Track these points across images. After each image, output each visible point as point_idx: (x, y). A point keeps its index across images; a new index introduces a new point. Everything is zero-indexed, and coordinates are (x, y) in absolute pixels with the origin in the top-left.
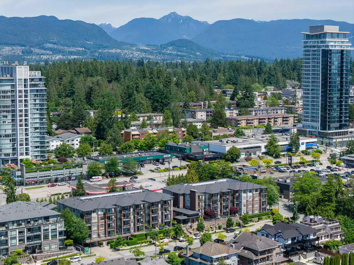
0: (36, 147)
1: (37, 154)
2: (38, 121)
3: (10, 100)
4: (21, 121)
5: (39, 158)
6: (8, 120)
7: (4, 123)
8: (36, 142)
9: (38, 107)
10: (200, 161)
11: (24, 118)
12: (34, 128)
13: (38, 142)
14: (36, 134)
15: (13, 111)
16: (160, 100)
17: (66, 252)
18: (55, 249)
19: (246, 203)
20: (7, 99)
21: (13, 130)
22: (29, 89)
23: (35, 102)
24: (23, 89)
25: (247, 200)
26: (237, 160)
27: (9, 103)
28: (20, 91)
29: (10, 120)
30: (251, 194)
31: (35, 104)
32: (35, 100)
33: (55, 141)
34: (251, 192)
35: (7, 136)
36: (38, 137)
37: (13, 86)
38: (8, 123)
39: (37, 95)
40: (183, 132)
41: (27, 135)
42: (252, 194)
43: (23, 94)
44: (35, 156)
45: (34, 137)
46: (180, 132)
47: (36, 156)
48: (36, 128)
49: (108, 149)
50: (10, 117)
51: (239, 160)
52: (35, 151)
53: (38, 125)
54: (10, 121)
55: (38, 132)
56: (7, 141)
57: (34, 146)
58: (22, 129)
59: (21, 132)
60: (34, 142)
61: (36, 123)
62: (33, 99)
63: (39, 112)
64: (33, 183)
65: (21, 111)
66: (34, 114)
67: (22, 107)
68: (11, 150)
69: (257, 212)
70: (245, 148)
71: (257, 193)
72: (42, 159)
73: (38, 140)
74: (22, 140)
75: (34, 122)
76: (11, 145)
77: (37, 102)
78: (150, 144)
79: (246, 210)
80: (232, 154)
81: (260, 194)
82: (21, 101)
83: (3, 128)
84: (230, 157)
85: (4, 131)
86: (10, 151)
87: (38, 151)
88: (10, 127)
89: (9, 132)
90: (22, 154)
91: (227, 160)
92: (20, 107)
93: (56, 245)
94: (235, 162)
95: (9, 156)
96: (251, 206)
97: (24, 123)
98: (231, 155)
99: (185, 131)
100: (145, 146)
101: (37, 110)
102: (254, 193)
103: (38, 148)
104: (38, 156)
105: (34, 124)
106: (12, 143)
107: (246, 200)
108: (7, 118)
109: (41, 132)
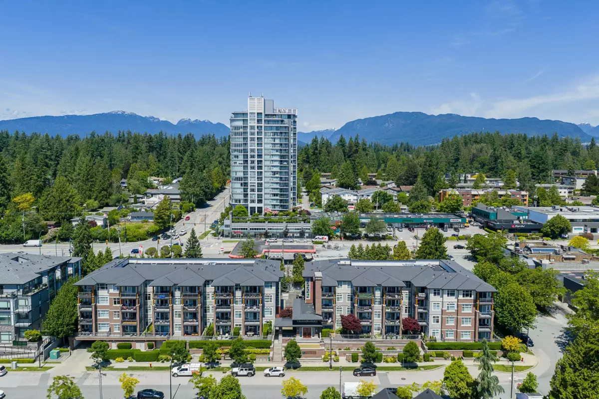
0: (274, 195)
1: (274, 203)
2: (277, 164)
3: (241, 138)
4: (253, 162)
5: (277, 208)
6: (240, 160)
7: (235, 165)
8: (274, 189)
9: (278, 147)
10: (499, 231)
11: (256, 159)
12: (272, 172)
13: (277, 189)
14: (275, 179)
15: (245, 151)
16: (537, 166)
17: (21, 350)
18: (8, 342)
19: (440, 316)
20: (239, 137)
21: (245, 173)
22: (263, 125)
23: (274, 141)
24: (256, 125)
25: (442, 310)
26: (563, 235)
27: (241, 141)
28: (252, 127)
29: (242, 160)
30: (453, 299)
31: (275, 144)
32: (274, 139)
33: (347, 195)
34: (453, 294)
35: (238, 179)
36: (277, 183)
37: (245, 121)
38: (239, 165)
39: (277, 133)
40: (523, 196)
41: (260, 179)
42: (456, 300)
43: (256, 130)
44: (272, 205)
45: (272, 183)
46: (518, 196)
47: (275, 205)
48: (274, 173)
49: (392, 207)
50: (241, 157)
51: (567, 236)
52: (272, 199)
53: (277, 169)
54: (242, 162)
55: (277, 177)
56: (238, 185)
57: (272, 194)
58: (253, 172)
59: (253, 176)
60: (272, 188)
61: (275, 166)
62: (272, 138)
63: (279, 154)
64: (242, 235)
65: (252, 150)
66: (272, 155)
67: (255, 146)
68: (243, 196)
69: (467, 338)
70: (585, 220)
71: (468, 298)
72: (281, 210)
73: (278, 186)
74: (253, 184)
75: (272, 165)
76: (242, 190)
77: (277, 141)
78: (453, 206)
79: (440, 330)
80: (553, 225)
81: (475, 301)
82: (252, 139)
83: (234, 170)
84: (550, 230)
85: (235, 173)
86: (241, 197)
87: (277, 200)
88: (242, 169)
89: (241, 175)
90: (253, 201)
91: (546, 235)
92: (252, 146)
93: (9, 335)
94: (560, 238)
95: (240, 202)
96: (452, 323)
97: (256, 164)
98: (552, 228)
99: (526, 195)
100: (446, 208)
101: (277, 151)
102: (461, 297)
103: (277, 196)
104: (277, 205)
105: (272, 168)
106: (243, 187)
107: (440, 310)
108: (238, 158)
109: (281, 178)
